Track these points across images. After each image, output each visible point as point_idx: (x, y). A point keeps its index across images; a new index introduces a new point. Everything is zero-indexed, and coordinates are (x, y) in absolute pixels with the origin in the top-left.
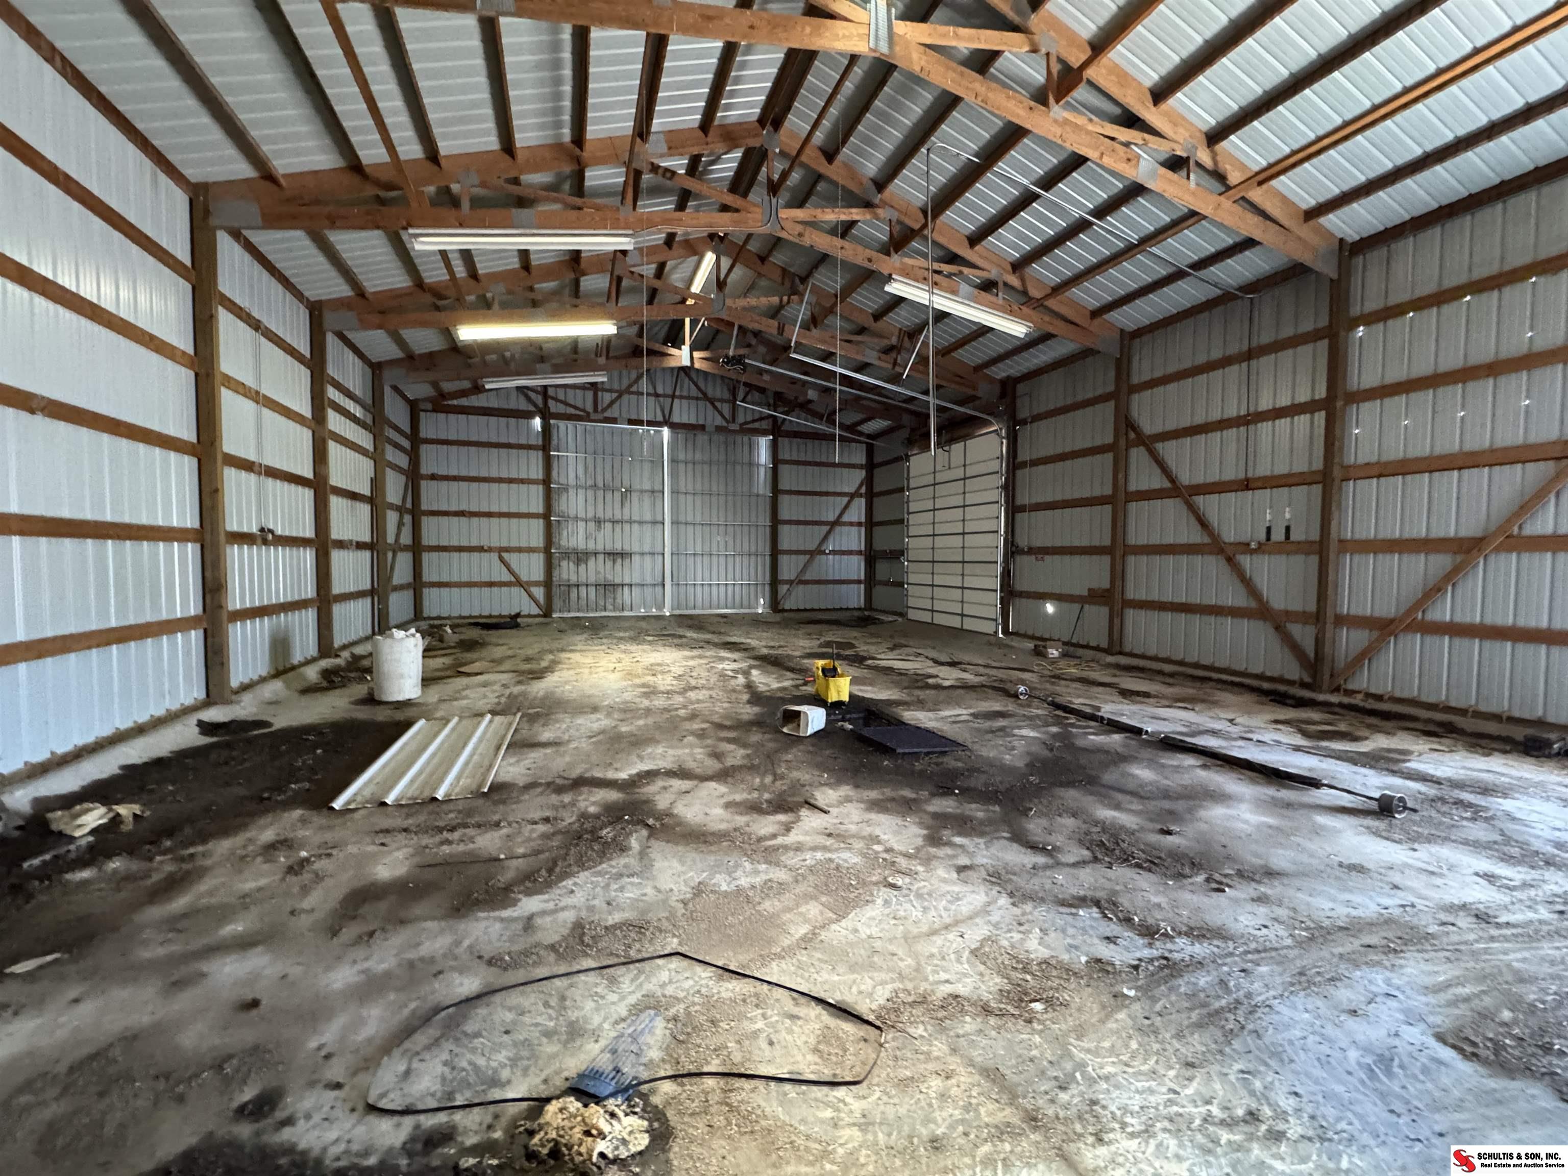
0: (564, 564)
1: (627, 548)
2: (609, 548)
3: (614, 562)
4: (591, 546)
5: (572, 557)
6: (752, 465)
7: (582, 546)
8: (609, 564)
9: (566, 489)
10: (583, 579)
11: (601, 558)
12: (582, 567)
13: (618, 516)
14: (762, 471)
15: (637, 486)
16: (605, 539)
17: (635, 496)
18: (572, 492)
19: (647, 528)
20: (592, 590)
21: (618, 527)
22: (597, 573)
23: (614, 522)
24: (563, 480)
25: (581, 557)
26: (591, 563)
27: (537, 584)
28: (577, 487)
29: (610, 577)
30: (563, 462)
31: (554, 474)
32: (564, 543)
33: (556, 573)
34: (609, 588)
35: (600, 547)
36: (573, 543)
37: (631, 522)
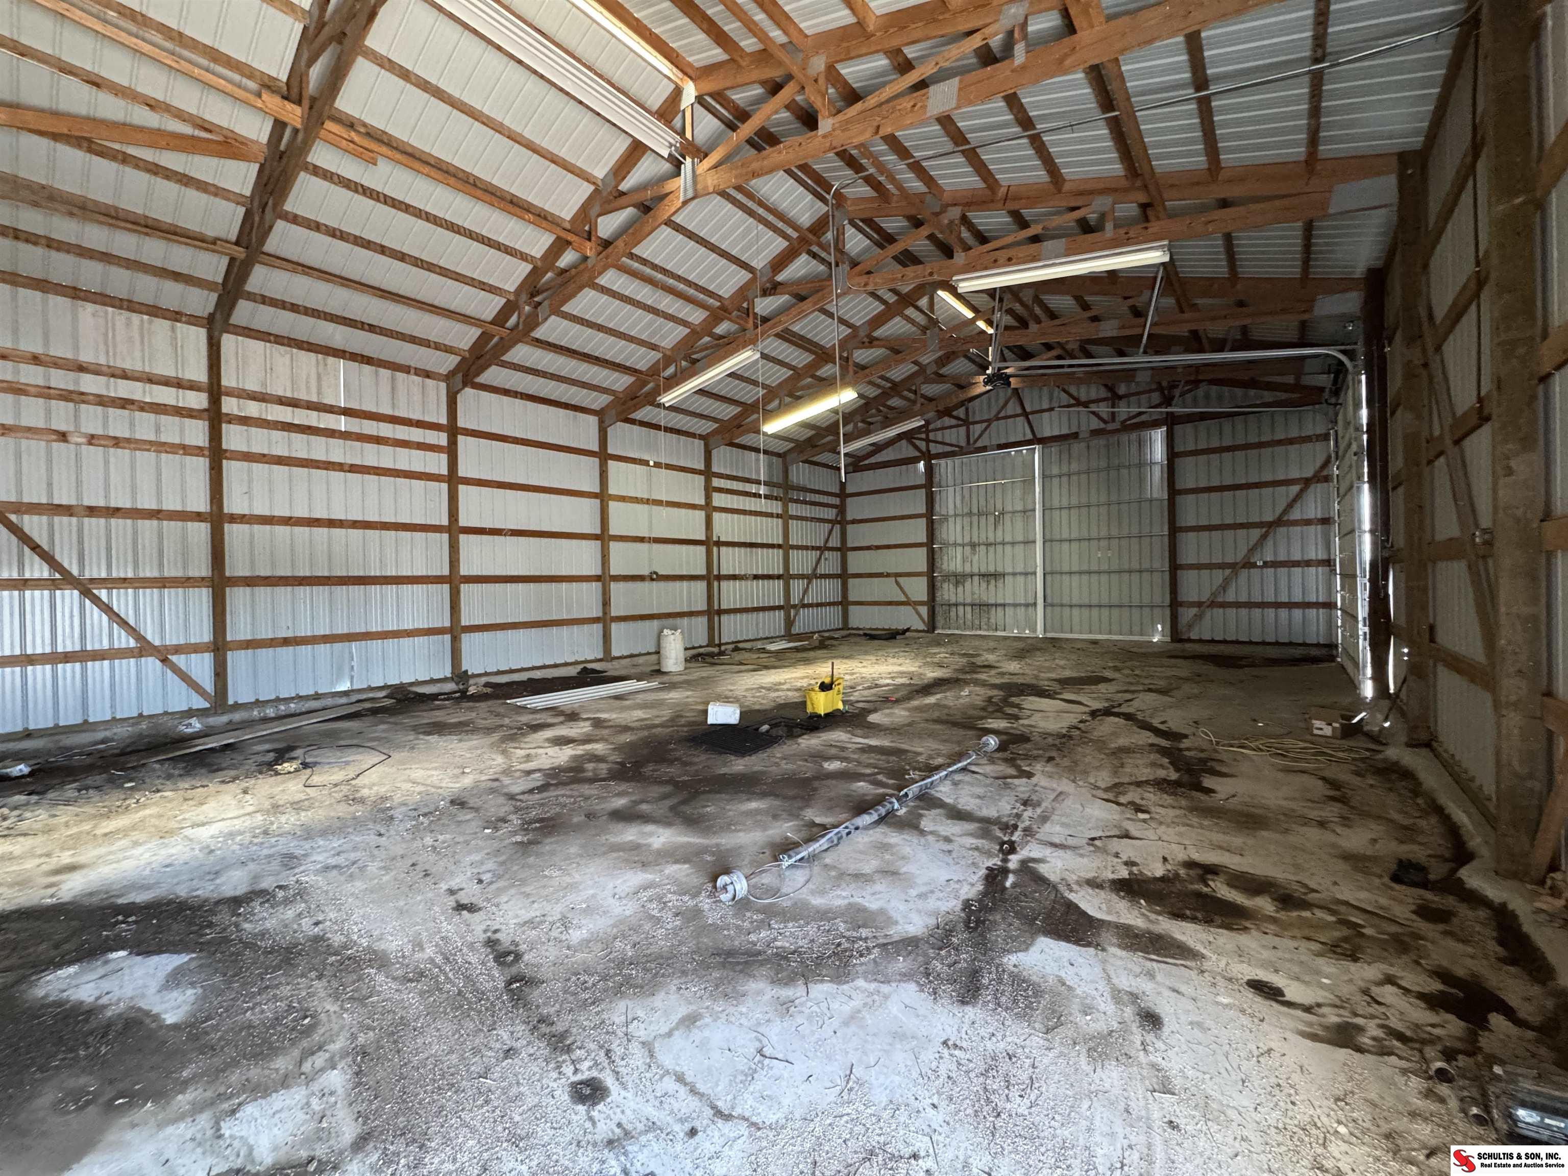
0: (945, 585)
1: (1000, 569)
2: (983, 570)
3: (988, 582)
4: (968, 570)
5: (953, 579)
6: (1142, 465)
7: (960, 569)
8: (984, 585)
9: (946, 518)
10: (961, 600)
11: (976, 578)
12: (960, 589)
13: (991, 540)
14: (1157, 471)
15: (1009, 508)
16: (980, 562)
17: (1007, 517)
18: (951, 520)
19: (1019, 549)
20: (968, 609)
21: (991, 549)
22: (973, 594)
23: (988, 545)
24: (944, 512)
25: (959, 579)
26: (968, 584)
27: (921, 603)
28: (956, 515)
29: (984, 598)
30: (944, 494)
31: (937, 507)
32: (945, 566)
33: (938, 594)
34: (983, 607)
35: (976, 570)
36: (952, 568)
37: (1003, 544)
